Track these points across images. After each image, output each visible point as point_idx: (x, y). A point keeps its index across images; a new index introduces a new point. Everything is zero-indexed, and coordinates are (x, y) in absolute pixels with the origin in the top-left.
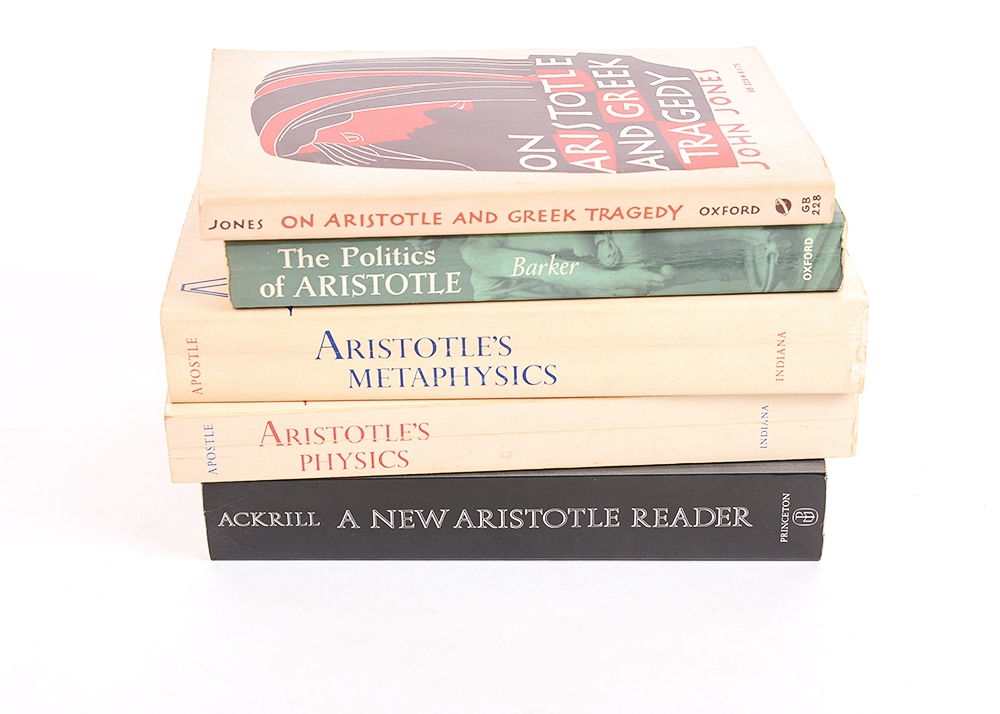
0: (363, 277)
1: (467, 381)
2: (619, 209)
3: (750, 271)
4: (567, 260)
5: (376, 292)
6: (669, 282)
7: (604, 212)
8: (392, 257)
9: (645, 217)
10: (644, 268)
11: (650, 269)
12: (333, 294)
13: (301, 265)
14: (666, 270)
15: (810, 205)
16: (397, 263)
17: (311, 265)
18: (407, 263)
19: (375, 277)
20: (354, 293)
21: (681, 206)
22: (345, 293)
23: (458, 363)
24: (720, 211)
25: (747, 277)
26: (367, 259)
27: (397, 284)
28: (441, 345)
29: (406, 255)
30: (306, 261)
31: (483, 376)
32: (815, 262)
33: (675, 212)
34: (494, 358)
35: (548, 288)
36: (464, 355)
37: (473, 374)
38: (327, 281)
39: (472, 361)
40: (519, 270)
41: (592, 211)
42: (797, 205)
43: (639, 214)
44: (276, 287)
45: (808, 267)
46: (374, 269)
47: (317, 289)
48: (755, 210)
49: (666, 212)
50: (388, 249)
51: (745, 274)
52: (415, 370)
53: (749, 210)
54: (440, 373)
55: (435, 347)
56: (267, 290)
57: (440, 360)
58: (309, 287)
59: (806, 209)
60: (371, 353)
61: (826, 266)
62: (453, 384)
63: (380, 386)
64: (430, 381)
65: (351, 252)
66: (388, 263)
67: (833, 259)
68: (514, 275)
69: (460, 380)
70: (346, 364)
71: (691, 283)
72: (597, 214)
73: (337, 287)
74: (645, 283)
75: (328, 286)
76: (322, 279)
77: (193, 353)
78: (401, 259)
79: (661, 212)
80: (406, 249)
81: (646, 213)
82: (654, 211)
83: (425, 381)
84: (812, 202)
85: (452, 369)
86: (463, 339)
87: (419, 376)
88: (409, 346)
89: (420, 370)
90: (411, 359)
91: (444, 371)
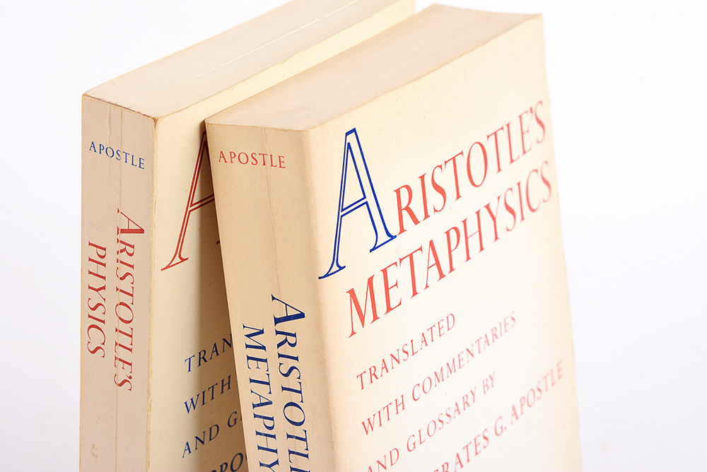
1: (263, 448)
23: (281, 444)
28: (298, 431)
31: (269, 466)
36: (290, 452)
37: (271, 458)
52: (270, 398)
54: (269, 423)
55: (295, 424)
57: (282, 427)
62: (258, 433)
63: (249, 358)
69: (263, 441)
70: (270, 328)
83: (258, 405)
85: (274, 437)
86: (307, 456)
87: (263, 401)
88: (295, 398)
89: (270, 403)
90: (281, 398)
91: (271, 428)
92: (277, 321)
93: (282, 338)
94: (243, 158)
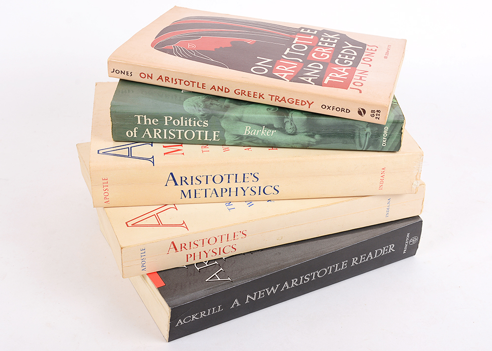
0: (174, 130)
1: (237, 194)
2: (284, 98)
3: (357, 140)
4: (270, 129)
5: (180, 138)
6: (318, 143)
7: (277, 98)
8: (188, 122)
9: (296, 104)
10: (306, 135)
11: (309, 136)
12: (160, 137)
13: (145, 123)
14: (317, 137)
15: (375, 114)
16: (190, 125)
17: (150, 123)
18: (195, 125)
19: (180, 131)
20: (170, 138)
21: (313, 102)
22: (165, 137)
23: (233, 185)
24: (331, 108)
25: (355, 143)
26: (176, 122)
27: (189, 135)
28: (226, 178)
29: (195, 122)
30: (148, 121)
31: (244, 191)
32: (388, 138)
33: (310, 104)
34: (250, 183)
35: (260, 142)
36: (236, 182)
37: (240, 191)
38: (157, 131)
39: (239, 185)
40: (247, 132)
41: (272, 96)
42: (368, 113)
43: (293, 102)
44: (133, 133)
45: (384, 140)
46: (179, 127)
47: (153, 135)
48: (348, 111)
49: (306, 103)
50: (186, 118)
51: (355, 141)
52: (212, 190)
53: (345, 111)
54: (224, 190)
55: (222, 179)
56: (130, 134)
57: (225, 185)
58: (149, 133)
59: (373, 116)
60: (192, 182)
61: (393, 140)
62: (230, 196)
63: (196, 197)
64: (219, 194)
65: (169, 119)
66: (186, 125)
67: (397, 137)
68: (245, 134)
69: (233, 193)
70: (180, 188)
71: (328, 143)
72: (274, 98)
73: (162, 134)
74: (307, 142)
75: (158, 134)
76: (155, 130)
77: (105, 185)
78: (192, 123)
79: (304, 103)
80: (195, 119)
81: (296, 102)
82: (300, 102)
83: (217, 194)
85: (230, 189)
86: (236, 175)
87: (214, 192)
89: (214, 189)
90: (211, 185)
91: (226, 189)
92: (176, 184)
93: (183, 182)
94: (106, 194)
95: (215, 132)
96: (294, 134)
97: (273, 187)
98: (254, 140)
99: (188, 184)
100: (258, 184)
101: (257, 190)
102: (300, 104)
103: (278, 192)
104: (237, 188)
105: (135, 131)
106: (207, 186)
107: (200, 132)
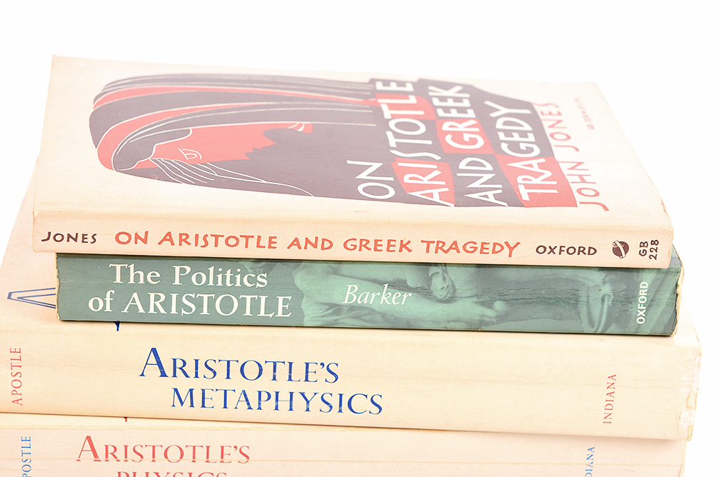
0: (193, 296)
1: (291, 406)
2: (455, 243)
3: (583, 310)
4: (401, 290)
5: (205, 312)
6: (501, 318)
7: (441, 245)
8: (224, 278)
9: (481, 252)
10: (476, 303)
11: (482, 304)
12: (162, 311)
13: (132, 281)
14: (499, 305)
15: (648, 249)
16: (228, 284)
17: (142, 281)
18: (238, 284)
19: (206, 297)
20: (183, 312)
21: (518, 243)
22: (174, 311)
23: (284, 387)
24: (557, 251)
25: (579, 317)
26: (199, 279)
27: (227, 305)
28: (268, 369)
29: (238, 277)
30: (137, 276)
31: (308, 402)
32: (649, 306)
33: (511, 249)
34: (320, 385)
35: (379, 318)
36: (290, 379)
37: (298, 399)
38: (157, 298)
39: (297, 387)
40: (351, 298)
41: (429, 243)
42: (634, 248)
43: (476, 249)
44: (105, 302)
45: (641, 310)
46: (205, 289)
47: (146, 306)
48: (592, 251)
49: (502, 248)
50: (220, 270)
51: (578, 314)
52: (239, 392)
53: (586, 251)
54: (264, 396)
55: (261, 370)
56: (96, 304)
57: (266, 384)
58: (138, 303)
59: (642, 254)
60: (197, 373)
61: (660, 310)
62: (277, 409)
63: (203, 406)
64: (254, 404)
65: (183, 271)
66: (220, 284)
67: (667, 305)
68: (346, 302)
69: (284, 405)
70: (170, 382)
71: (523, 320)
72: (433, 246)
73: (167, 304)
74: (477, 318)
75: (157, 303)
76: (152, 296)
77: (15, 363)
78: (233, 280)
79: (498, 248)
80: (239, 270)
81: (482, 248)
82: (491, 246)
83: (248, 404)
84: (650, 246)
85: (277, 393)
86: (290, 363)
87: (243, 398)
88: (235, 368)
89: (244, 392)
90: (237, 381)
91: (269, 395)
92: (163, 374)
93: (178, 371)
95: (281, 299)
96: (450, 300)
97: (369, 398)
98: (365, 315)
99: (187, 376)
100: (336, 389)
101: (334, 401)
102: (490, 251)
103: (380, 409)
104: (291, 394)
105: (108, 299)
106: (227, 385)
107: (248, 298)
